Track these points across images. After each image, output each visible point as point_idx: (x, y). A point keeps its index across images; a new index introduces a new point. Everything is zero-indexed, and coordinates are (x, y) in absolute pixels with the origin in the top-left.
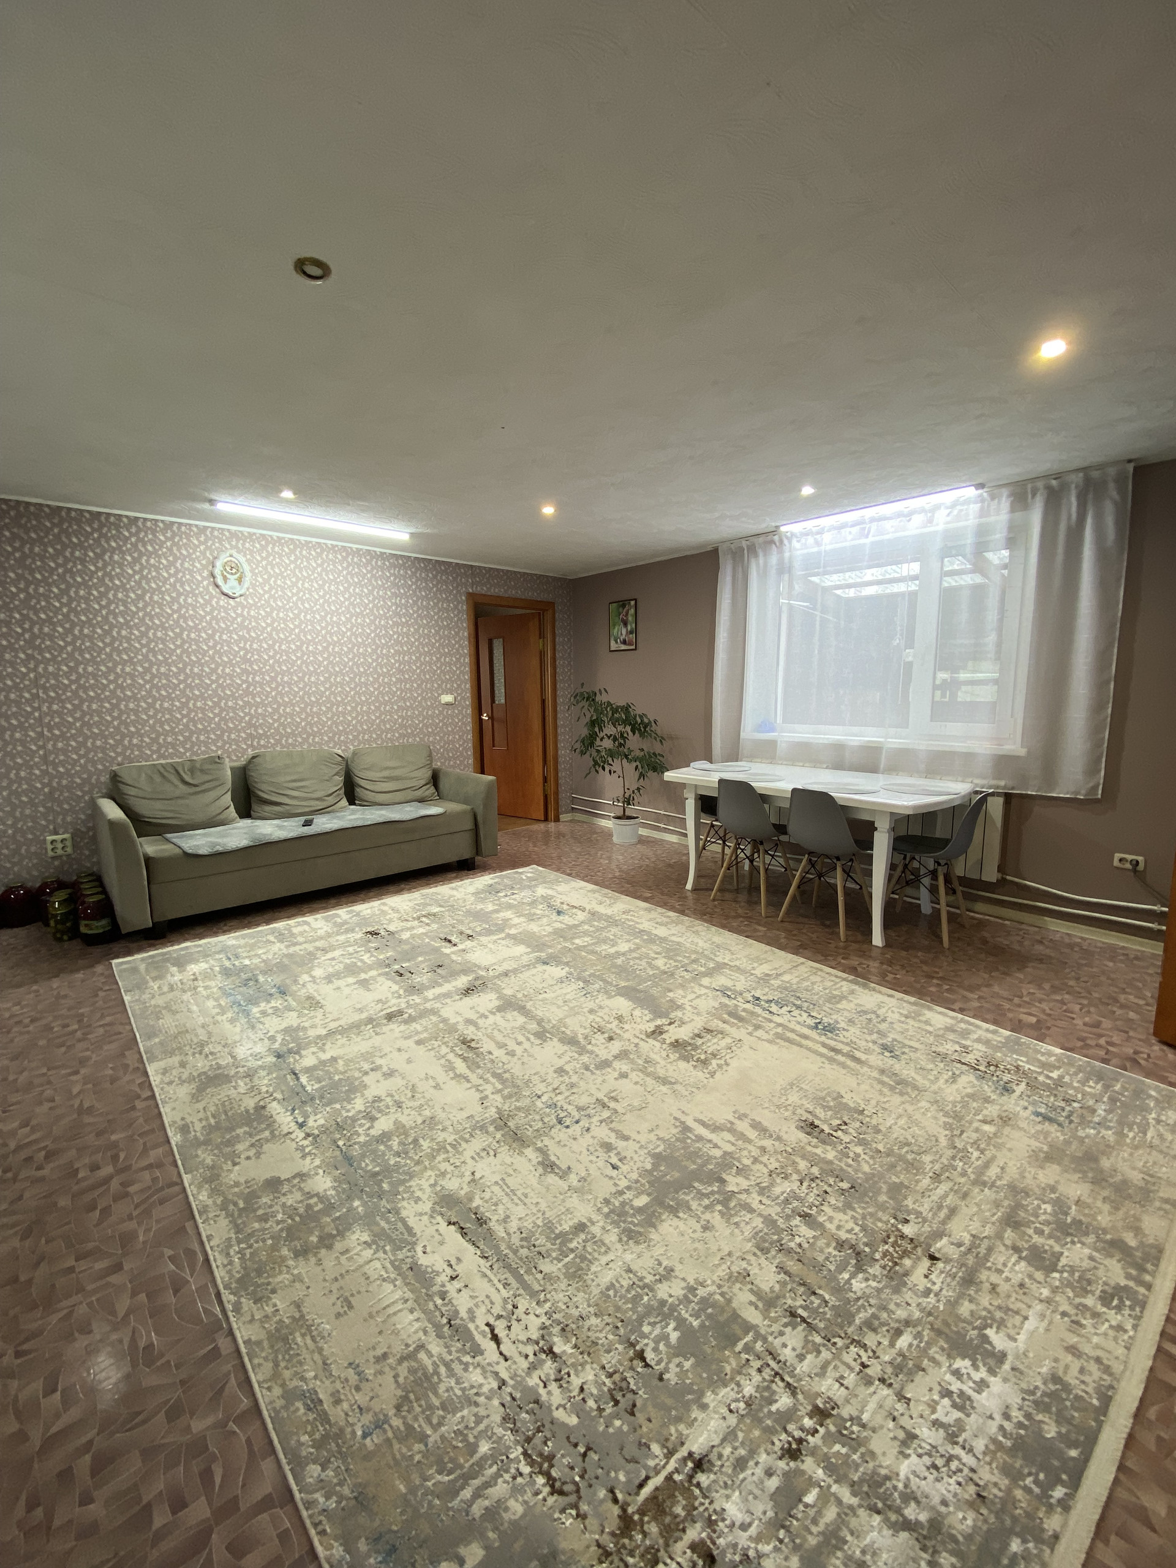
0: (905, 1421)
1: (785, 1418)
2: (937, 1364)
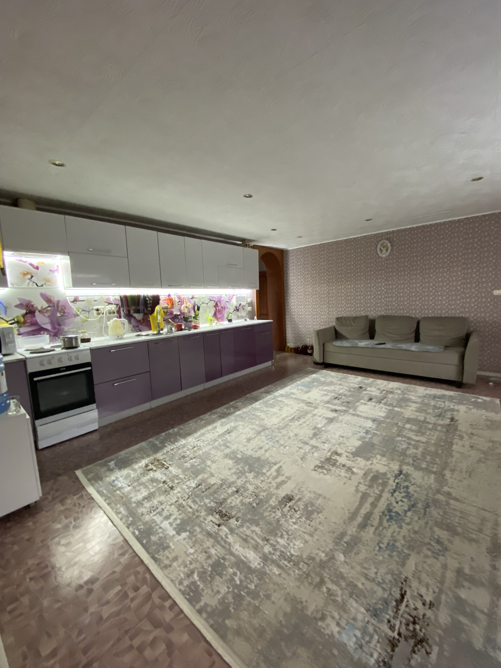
0: (166, 503)
1: (173, 481)
2: (180, 514)
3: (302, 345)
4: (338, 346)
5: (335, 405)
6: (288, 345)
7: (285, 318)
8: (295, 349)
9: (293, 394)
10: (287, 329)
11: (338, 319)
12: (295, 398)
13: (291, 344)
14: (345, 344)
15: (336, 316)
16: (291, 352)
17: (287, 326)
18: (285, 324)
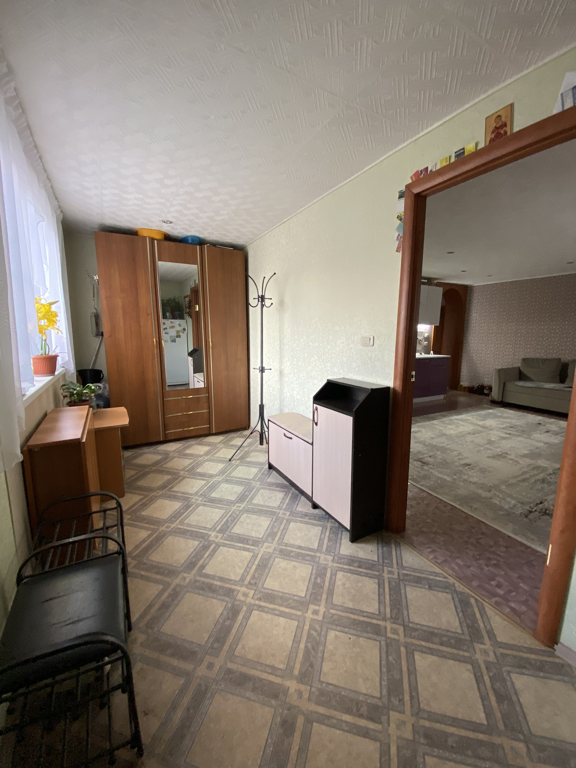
3: (478, 385)
4: (521, 386)
5: (510, 431)
6: (462, 383)
7: (461, 356)
8: (469, 388)
9: (469, 420)
10: (462, 367)
11: (524, 360)
12: (470, 423)
13: (465, 382)
14: (529, 384)
15: (523, 356)
16: (464, 391)
17: (463, 364)
18: (461, 362)
